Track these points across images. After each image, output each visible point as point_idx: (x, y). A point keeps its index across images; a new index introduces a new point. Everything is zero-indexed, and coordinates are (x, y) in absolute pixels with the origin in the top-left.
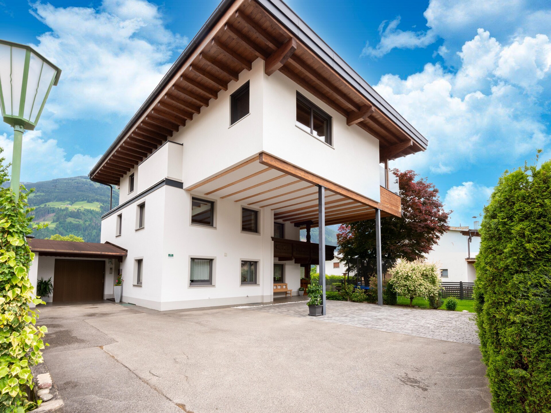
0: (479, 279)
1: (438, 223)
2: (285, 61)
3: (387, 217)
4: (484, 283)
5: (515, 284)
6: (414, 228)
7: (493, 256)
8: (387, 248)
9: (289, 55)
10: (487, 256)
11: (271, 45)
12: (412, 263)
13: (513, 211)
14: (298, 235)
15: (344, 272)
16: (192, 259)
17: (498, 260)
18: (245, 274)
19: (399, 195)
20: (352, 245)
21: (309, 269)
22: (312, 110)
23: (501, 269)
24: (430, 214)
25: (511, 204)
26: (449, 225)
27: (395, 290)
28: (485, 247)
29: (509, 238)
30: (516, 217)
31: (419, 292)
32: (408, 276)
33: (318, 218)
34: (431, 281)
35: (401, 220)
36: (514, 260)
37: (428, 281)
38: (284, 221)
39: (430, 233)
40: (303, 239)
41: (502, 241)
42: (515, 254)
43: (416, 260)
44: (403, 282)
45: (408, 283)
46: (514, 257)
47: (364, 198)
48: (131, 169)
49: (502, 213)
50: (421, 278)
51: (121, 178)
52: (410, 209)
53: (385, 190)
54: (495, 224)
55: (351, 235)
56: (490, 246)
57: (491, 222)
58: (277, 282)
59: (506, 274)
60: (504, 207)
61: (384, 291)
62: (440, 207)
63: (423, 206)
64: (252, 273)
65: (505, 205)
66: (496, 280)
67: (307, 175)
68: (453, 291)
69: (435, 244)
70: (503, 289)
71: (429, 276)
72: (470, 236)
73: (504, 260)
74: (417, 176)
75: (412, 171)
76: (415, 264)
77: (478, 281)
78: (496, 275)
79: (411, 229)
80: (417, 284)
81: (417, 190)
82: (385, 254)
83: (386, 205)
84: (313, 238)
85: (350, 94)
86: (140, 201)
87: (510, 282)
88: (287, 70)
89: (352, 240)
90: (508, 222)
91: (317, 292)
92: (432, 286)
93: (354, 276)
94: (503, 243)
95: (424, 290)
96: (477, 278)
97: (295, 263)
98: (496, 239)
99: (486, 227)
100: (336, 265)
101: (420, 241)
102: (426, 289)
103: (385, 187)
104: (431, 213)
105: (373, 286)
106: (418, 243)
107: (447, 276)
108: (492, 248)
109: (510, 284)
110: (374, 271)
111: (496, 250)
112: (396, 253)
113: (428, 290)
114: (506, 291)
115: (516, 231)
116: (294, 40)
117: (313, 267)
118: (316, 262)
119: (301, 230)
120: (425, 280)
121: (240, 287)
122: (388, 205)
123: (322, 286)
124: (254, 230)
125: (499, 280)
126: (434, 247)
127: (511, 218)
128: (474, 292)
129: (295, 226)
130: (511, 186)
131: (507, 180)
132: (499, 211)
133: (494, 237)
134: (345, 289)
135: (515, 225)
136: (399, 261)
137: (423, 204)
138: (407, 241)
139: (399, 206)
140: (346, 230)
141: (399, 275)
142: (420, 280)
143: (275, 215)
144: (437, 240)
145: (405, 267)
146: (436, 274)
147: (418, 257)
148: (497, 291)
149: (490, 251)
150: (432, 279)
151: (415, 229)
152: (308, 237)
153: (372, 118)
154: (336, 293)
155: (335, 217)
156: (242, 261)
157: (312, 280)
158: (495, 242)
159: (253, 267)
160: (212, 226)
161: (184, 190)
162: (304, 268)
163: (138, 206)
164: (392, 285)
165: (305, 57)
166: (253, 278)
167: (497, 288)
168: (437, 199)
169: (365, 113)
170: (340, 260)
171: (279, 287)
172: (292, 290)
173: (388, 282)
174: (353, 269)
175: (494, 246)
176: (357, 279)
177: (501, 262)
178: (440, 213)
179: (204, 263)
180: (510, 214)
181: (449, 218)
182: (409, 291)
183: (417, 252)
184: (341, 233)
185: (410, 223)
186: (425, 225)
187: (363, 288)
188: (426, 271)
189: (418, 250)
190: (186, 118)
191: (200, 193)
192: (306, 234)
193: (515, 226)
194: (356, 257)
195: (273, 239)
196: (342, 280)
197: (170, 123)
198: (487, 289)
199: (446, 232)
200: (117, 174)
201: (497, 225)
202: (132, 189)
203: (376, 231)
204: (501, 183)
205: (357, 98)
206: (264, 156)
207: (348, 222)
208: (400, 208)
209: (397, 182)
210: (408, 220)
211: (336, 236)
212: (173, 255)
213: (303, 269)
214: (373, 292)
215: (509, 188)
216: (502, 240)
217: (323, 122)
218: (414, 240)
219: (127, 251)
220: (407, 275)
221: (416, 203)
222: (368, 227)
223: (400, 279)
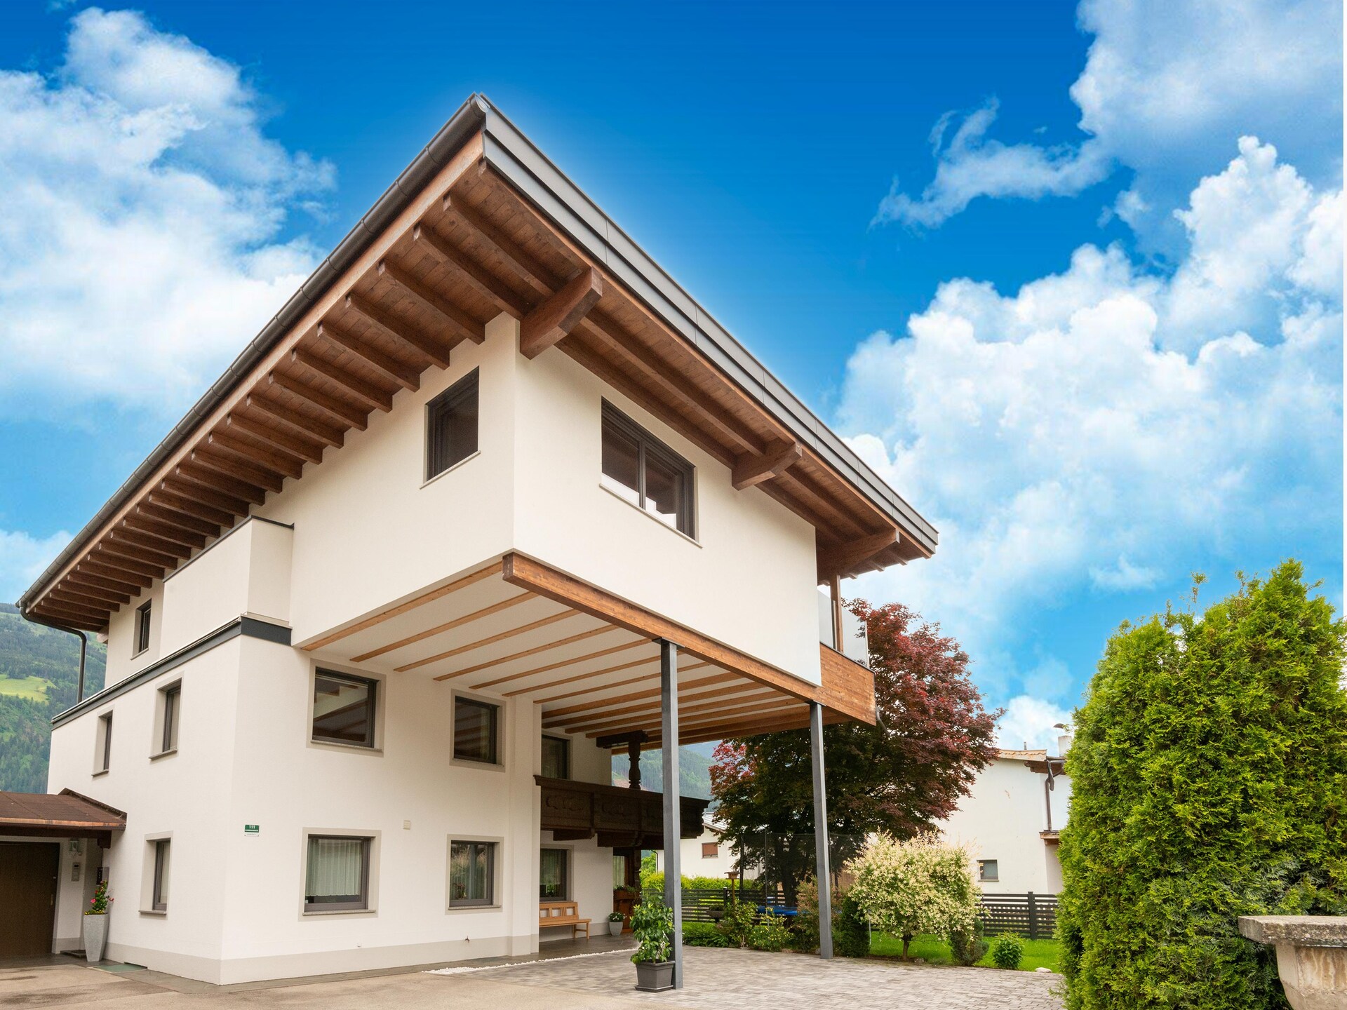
0: (1070, 892)
1: (970, 740)
2: (571, 325)
3: (838, 725)
4: (1081, 901)
5: (1153, 904)
6: (910, 752)
7: (1101, 833)
8: (840, 804)
9: (582, 310)
10: (1086, 835)
11: (535, 283)
12: (906, 844)
13: (1143, 722)
14: (607, 769)
15: (731, 870)
16: (311, 837)
17: (1111, 844)
18: (459, 878)
19: (868, 667)
20: (750, 796)
21: (636, 863)
22: (644, 450)
23: (1120, 866)
24: (947, 716)
25: (1138, 706)
26: (997, 746)
27: (862, 915)
28: (1080, 811)
29: (1136, 790)
30: (1151, 737)
31: (924, 921)
32: (895, 879)
33: (660, 724)
34: (954, 891)
35: (877, 730)
36: (1150, 844)
37: (948, 892)
38: (568, 731)
39: (951, 767)
40: (621, 781)
41: (1120, 797)
42: (1152, 829)
43: (915, 837)
44: (883, 895)
45: (896, 897)
46: (1149, 838)
47: (779, 675)
48: (144, 590)
49: (1117, 727)
50: (930, 885)
51: (113, 614)
52: (897, 702)
53: (834, 653)
54: (1101, 755)
55: (746, 768)
56: (1091, 808)
57: (1092, 750)
58: (550, 898)
59: (1131, 879)
60: (1122, 713)
61: (836, 920)
62: (972, 699)
63: (930, 696)
64: (479, 873)
65: (1123, 708)
66: (1109, 895)
67: (629, 612)
68: (1012, 916)
69: (963, 794)
70: (1125, 919)
71: (949, 879)
72: (1050, 775)
73: (1125, 843)
74: (913, 619)
75: (900, 607)
76: (913, 849)
77: (1066, 895)
78: (1107, 883)
79: (901, 757)
80: (921, 901)
81: (914, 655)
82: (838, 822)
83: (835, 693)
84: (646, 777)
85: (738, 411)
86: (166, 679)
87: (1142, 900)
88: (577, 345)
89: (750, 783)
90: (1133, 751)
91: (660, 923)
92: (959, 905)
93: (756, 880)
94: (1121, 800)
95: (938, 916)
96: (1065, 889)
97: (600, 845)
98: (1105, 792)
99: (1081, 762)
100: (709, 851)
101: (926, 788)
102: (943, 912)
103: (832, 646)
104: (951, 714)
105: (807, 908)
106: (920, 793)
107: (995, 878)
108: (1097, 813)
109: (1141, 904)
110: (808, 866)
111: (1106, 818)
112: (864, 819)
113: (947, 915)
114: (1133, 922)
115: (1151, 772)
116: (596, 274)
117: (646, 855)
118: (656, 842)
119: (614, 757)
120: (940, 889)
121: (446, 914)
122: (842, 694)
123: (673, 908)
124: (488, 756)
125: (1116, 893)
126: (961, 801)
127: (1138, 741)
128: (1058, 923)
129: (598, 745)
130: (1137, 663)
131: (1127, 646)
132: (1110, 721)
133: (1101, 785)
134: (732, 916)
135: (1148, 759)
136: (873, 838)
137: (930, 692)
138: (893, 787)
139: (870, 695)
140: (734, 756)
141: (873, 877)
142: (927, 891)
143: (545, 715)
144: (969, 785)
145: (888, 857)
146: (966, 874)
147: (920, 828)
148: (1112, 921)
149: (1092, 821)
150: (958, 886)
151: (910, 756)
152: (635, 775)
153: (796, 471)
154: (710, 926)
155: (705, 723)
156: (453, 842)
157: (645, 890)
158: (1103, 799)
159: (482, 858)
160: (371, 745)
161: (295, 647)
162: (623, 858)
163: (161, 690)
164: (856, 904)
165: (625, 317)
166: (482, 888)
167: (1112, 916)
168: (965, 680)
169: (777, 459)
170: (720, 836)
171: (555, 913)
172: (591, 920)
173: (845, 896)
174: (753, 861)
175: (1101, 808)
176: (764, 887)
177: (1120, 850)
178: (974, 715)
179: (347, 846)
180: (1135, 731)
181: (995, 729)
182: (899, 918)
183: (918, 814)
184: (721, 765)
185: (897, 739)
186: (937, 747)
187: (782, 913)
188: (943, 867)
189: (920, 811)
190: (303, 457)
191: (339, 658)
192: (628, 765)
193: (1149, 761)
194: (761, 828)
195: (539, 780)
196: (725, 891)
197: (259, 468)
198: (1089, 916)
199: (990, 765)
200: (102, 603)
201: (1106, 757)
202: (143, 643)
203: (811, 759)
204: (1113, 653)
205: (759, 423)
206: (515, 562)
207: (737, 735)
208: (873, 701)
209: (863, 635)
210: (894, 732)
211: (708, 773)
212: (257, 827)
213: (621, 861)
214: (808, 922)
215: (1131, 665)
216: (1119, 793)
217: (670, 478)
218: (910, 784)
219: (124, 816)
220: (893, 875)
221: (912, 688)
222: (792, 748)
223: (876, 888)
